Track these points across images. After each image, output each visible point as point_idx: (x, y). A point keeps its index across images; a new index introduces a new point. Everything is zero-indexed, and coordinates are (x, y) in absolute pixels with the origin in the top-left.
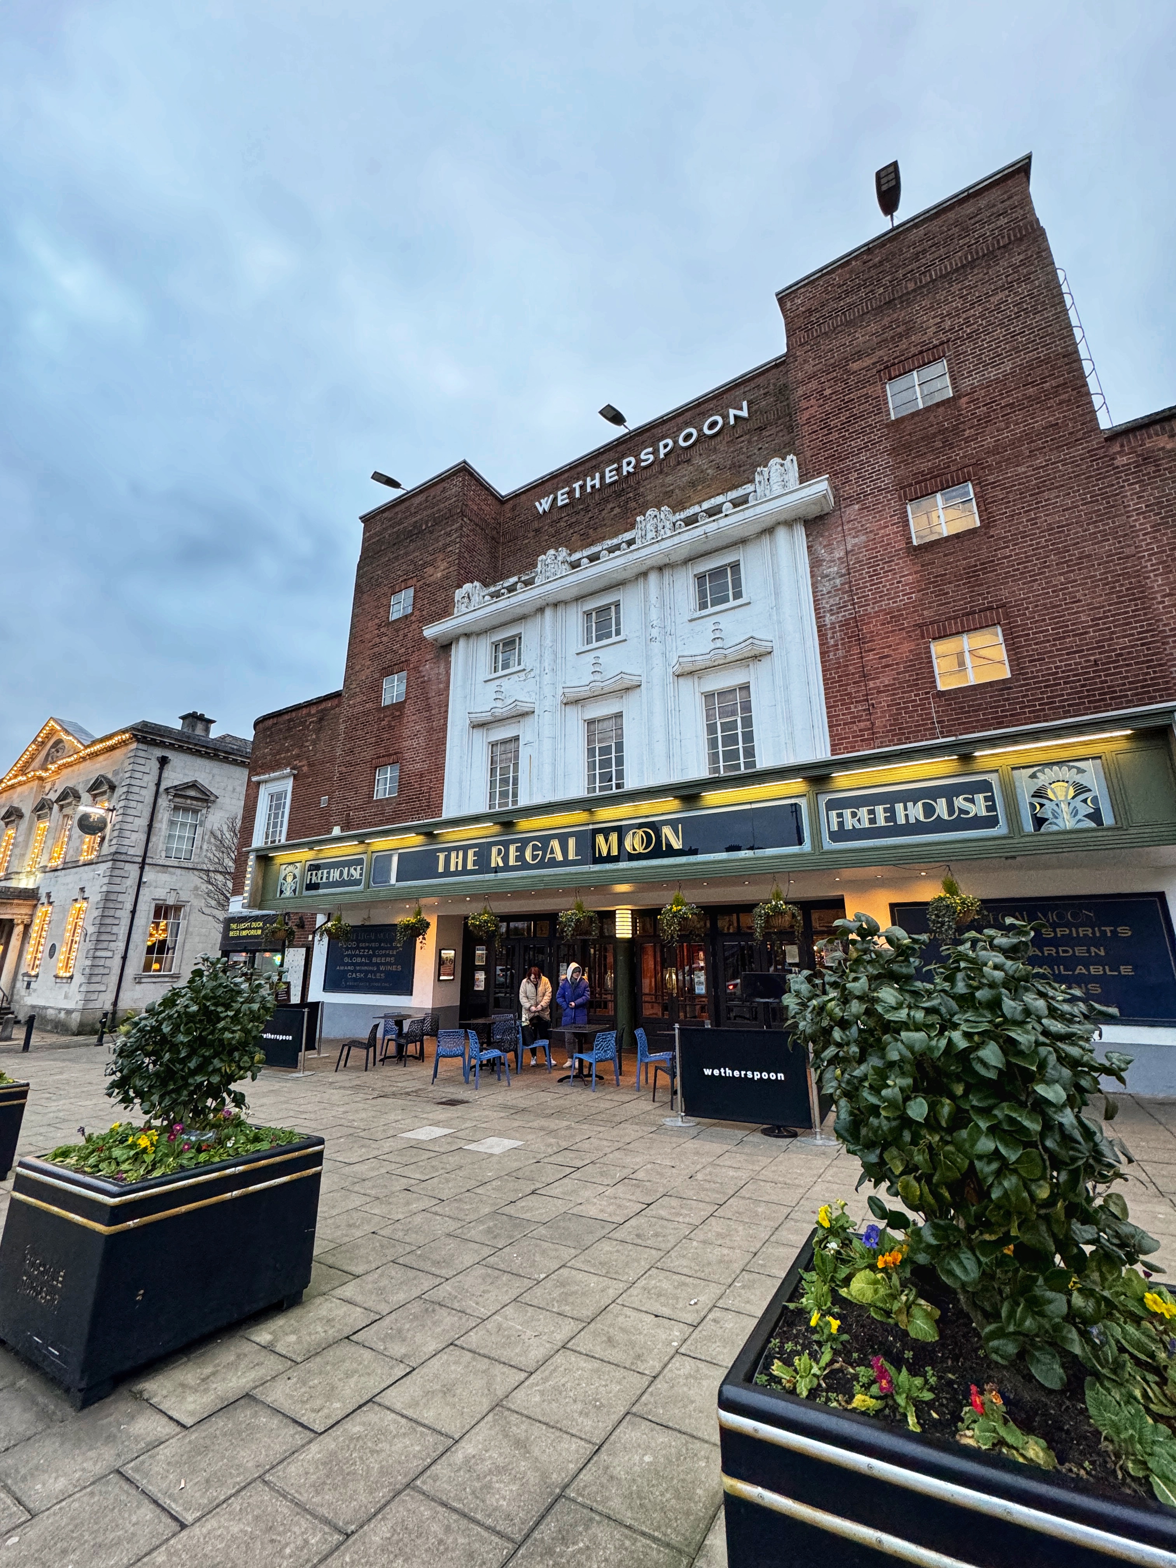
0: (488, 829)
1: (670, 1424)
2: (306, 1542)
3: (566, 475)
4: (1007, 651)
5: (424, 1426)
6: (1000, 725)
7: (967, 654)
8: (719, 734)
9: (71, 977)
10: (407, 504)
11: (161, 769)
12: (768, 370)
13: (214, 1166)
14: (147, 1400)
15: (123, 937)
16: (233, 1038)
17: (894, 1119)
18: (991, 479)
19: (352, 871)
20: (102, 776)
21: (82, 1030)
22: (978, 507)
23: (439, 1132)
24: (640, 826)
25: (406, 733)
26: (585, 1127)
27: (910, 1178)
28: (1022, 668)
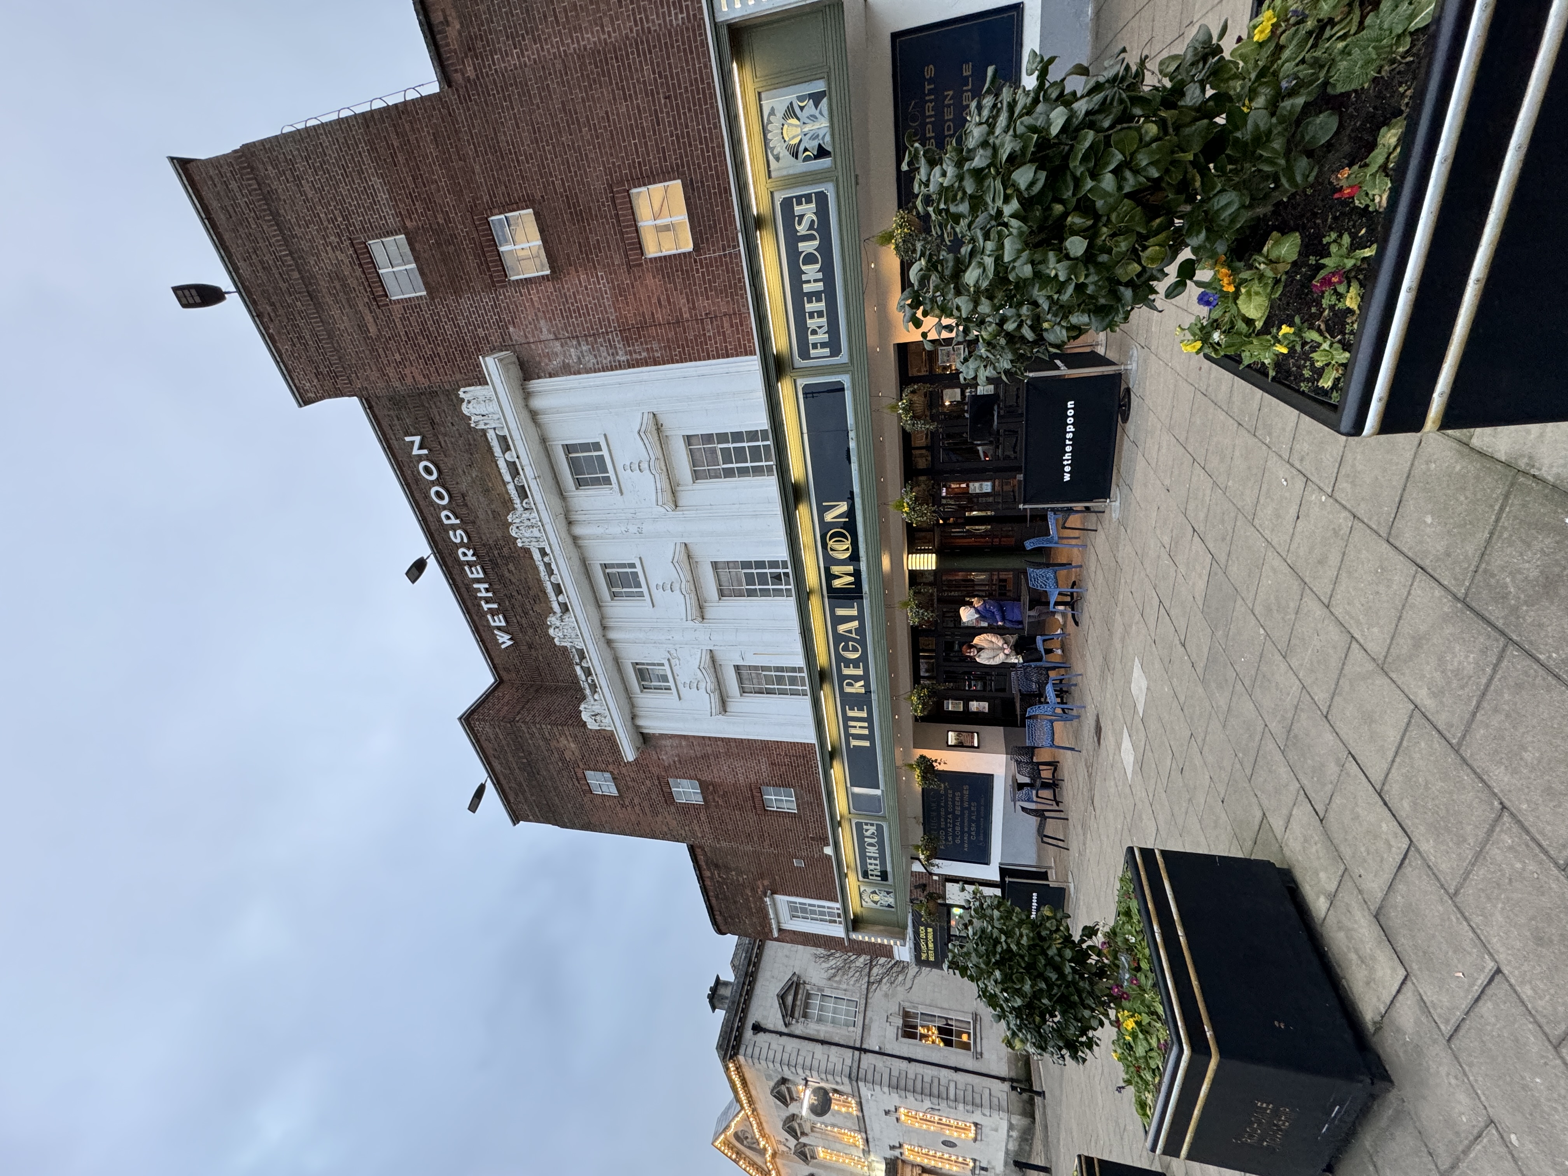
0: (826, 696)
1: (1397, 499)
2: (1511, 848)
3: (475, 618)
4: (655, 183)
5: (1402, 739)
6: (727, 190)
7: (658, 222)
8: (734, 465)
9: (976, 1124)
10: (501, 778)
11: (765, 1031)
12: (375, 416)
13: (1154, 954)
14: (1382, 1017)
15: (934, 1071)
16: (1027, 935)
17: (1087, 270)
18: (486, 198)
19: (868, 834)
20: (772, 1092)
21: (1029, 1112)
22: (514, 210)
23: (1126, 744)
24: (824, 545)
25: (731, 779)
26: (1121, 597)
27: (1144, 255)
28: (672, 168)
